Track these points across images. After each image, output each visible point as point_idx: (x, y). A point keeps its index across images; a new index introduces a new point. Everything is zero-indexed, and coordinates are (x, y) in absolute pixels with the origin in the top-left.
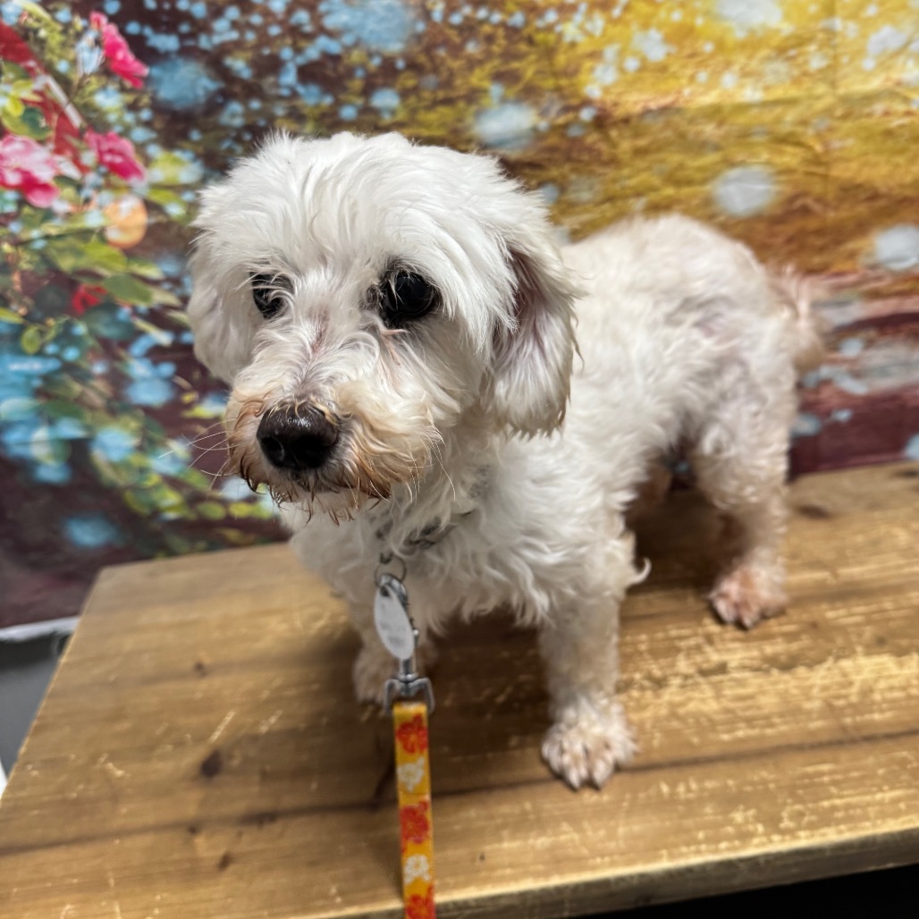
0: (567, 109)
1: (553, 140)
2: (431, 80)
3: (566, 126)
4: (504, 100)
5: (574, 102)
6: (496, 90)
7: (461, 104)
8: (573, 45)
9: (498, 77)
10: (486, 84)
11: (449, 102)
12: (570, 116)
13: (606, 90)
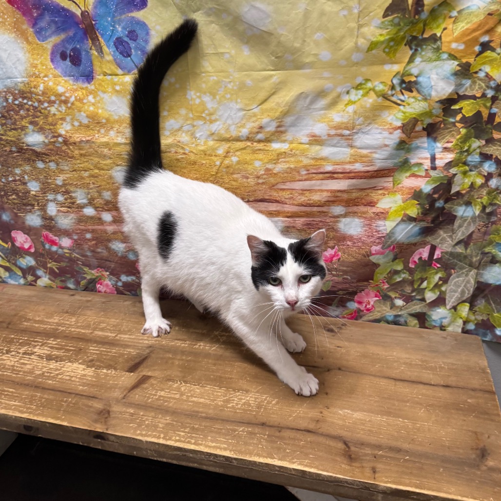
0: (54, 137)
1: (51, 147)
2: (9, 121)
3: (54, 142)
4: (33, 131)
5: (56, 135)
6: (31, 127)
7: (20, 131)
8: (54, 115)
9: (31, 123)
10: (27, 125)
11: (15, 129)
12: (55, 139)
13: (67, 132)
